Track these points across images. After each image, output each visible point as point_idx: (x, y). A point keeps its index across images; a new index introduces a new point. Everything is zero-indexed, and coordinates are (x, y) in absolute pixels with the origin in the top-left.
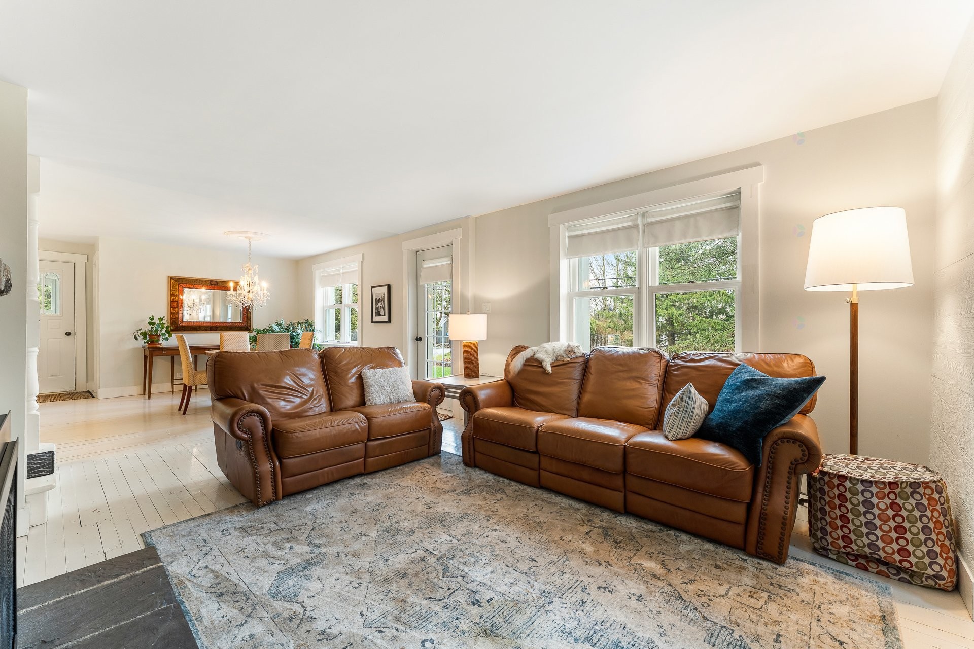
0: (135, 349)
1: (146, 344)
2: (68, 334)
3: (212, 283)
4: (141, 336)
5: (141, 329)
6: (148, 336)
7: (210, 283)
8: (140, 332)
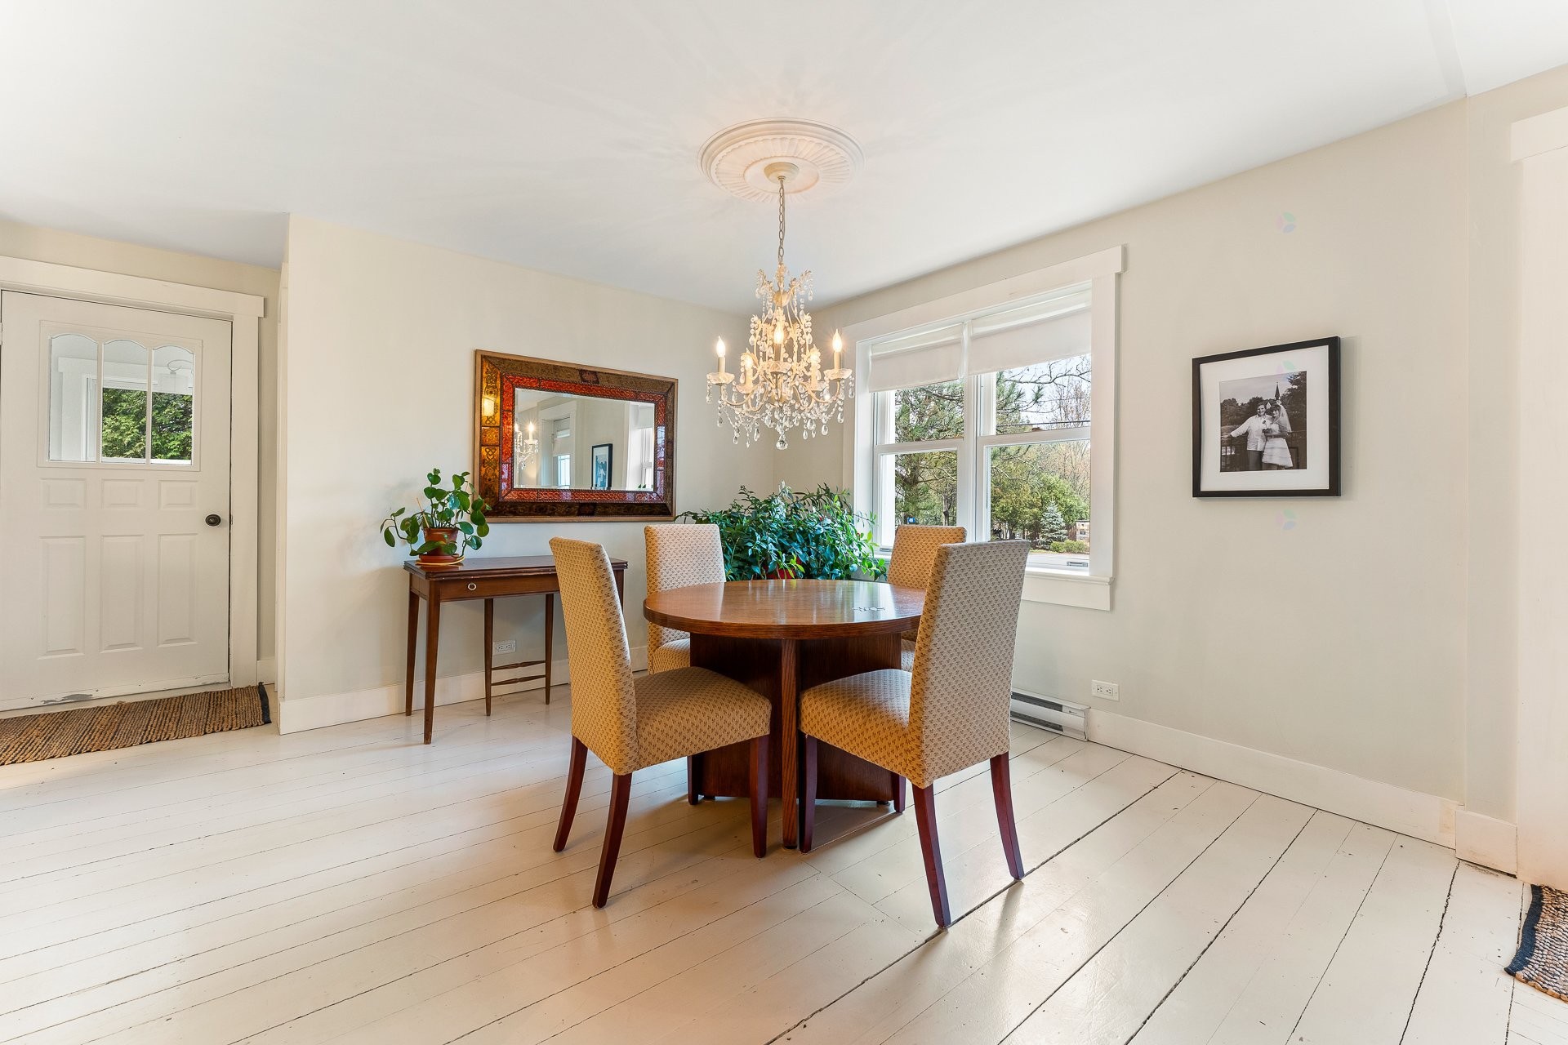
0: (385, 573)
1: (417, 558)
2: (214, 520)
3: (586, 376)
4: (404, 534)
5: (401, 511)
6: (421, 534)
7: (581, 375)
8: (400, 519)
